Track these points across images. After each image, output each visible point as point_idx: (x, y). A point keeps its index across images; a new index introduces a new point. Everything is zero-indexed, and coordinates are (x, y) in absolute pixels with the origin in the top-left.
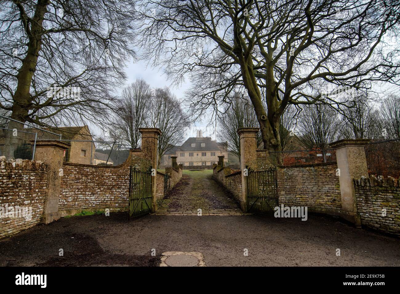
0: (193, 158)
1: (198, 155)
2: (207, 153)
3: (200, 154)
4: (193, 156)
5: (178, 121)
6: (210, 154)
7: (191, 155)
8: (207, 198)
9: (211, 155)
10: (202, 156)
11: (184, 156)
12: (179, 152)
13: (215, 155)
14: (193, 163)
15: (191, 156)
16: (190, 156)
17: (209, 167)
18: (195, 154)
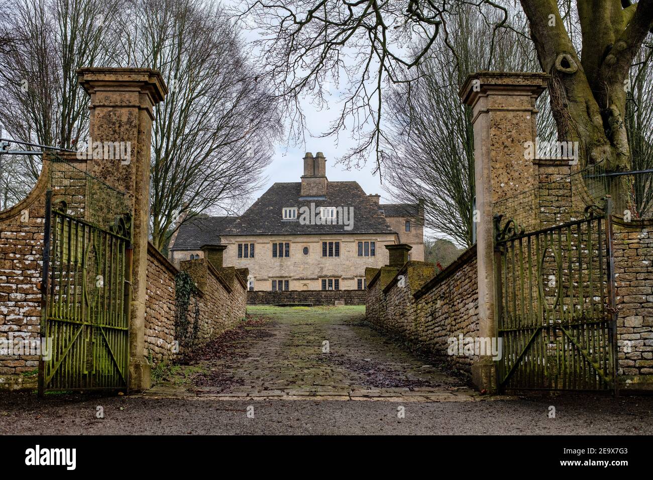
0: (288, 262)
1: (306, 251)
2: (342, 245)
3: (316, 247)
4: (287, 255)
5: (229, 105)
6: (354, 247)
7: (280, 251)
8: (342, 364)
9: (360, 254)
10: (324, 254)
11: (252, 255)
12: (233, 240)
13: (373, 254)
14: (287, 282)
15: (281, 255)
16: (275, 255)
17: (349, 297)
18: (296, 249)
